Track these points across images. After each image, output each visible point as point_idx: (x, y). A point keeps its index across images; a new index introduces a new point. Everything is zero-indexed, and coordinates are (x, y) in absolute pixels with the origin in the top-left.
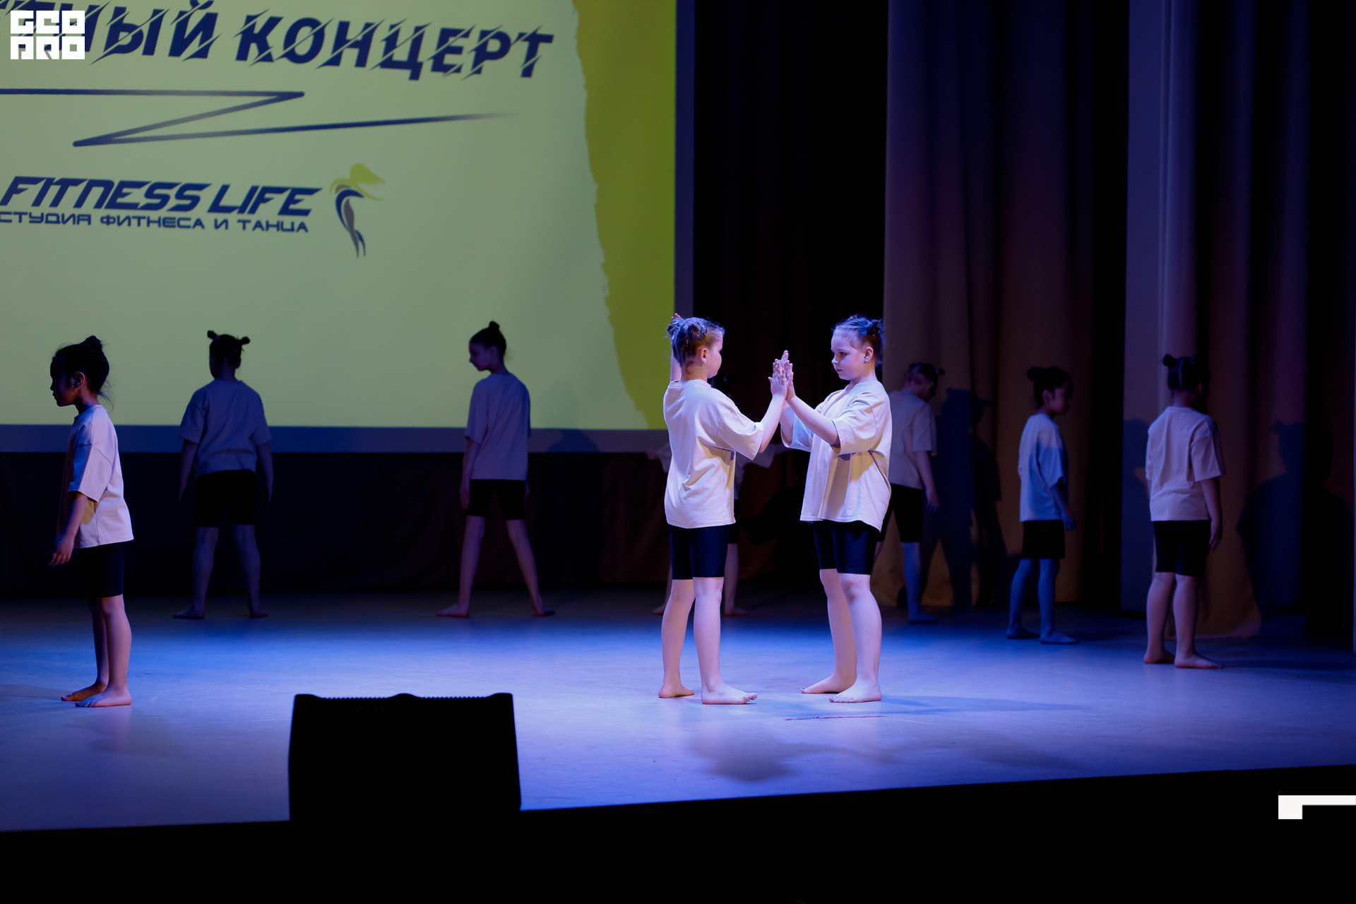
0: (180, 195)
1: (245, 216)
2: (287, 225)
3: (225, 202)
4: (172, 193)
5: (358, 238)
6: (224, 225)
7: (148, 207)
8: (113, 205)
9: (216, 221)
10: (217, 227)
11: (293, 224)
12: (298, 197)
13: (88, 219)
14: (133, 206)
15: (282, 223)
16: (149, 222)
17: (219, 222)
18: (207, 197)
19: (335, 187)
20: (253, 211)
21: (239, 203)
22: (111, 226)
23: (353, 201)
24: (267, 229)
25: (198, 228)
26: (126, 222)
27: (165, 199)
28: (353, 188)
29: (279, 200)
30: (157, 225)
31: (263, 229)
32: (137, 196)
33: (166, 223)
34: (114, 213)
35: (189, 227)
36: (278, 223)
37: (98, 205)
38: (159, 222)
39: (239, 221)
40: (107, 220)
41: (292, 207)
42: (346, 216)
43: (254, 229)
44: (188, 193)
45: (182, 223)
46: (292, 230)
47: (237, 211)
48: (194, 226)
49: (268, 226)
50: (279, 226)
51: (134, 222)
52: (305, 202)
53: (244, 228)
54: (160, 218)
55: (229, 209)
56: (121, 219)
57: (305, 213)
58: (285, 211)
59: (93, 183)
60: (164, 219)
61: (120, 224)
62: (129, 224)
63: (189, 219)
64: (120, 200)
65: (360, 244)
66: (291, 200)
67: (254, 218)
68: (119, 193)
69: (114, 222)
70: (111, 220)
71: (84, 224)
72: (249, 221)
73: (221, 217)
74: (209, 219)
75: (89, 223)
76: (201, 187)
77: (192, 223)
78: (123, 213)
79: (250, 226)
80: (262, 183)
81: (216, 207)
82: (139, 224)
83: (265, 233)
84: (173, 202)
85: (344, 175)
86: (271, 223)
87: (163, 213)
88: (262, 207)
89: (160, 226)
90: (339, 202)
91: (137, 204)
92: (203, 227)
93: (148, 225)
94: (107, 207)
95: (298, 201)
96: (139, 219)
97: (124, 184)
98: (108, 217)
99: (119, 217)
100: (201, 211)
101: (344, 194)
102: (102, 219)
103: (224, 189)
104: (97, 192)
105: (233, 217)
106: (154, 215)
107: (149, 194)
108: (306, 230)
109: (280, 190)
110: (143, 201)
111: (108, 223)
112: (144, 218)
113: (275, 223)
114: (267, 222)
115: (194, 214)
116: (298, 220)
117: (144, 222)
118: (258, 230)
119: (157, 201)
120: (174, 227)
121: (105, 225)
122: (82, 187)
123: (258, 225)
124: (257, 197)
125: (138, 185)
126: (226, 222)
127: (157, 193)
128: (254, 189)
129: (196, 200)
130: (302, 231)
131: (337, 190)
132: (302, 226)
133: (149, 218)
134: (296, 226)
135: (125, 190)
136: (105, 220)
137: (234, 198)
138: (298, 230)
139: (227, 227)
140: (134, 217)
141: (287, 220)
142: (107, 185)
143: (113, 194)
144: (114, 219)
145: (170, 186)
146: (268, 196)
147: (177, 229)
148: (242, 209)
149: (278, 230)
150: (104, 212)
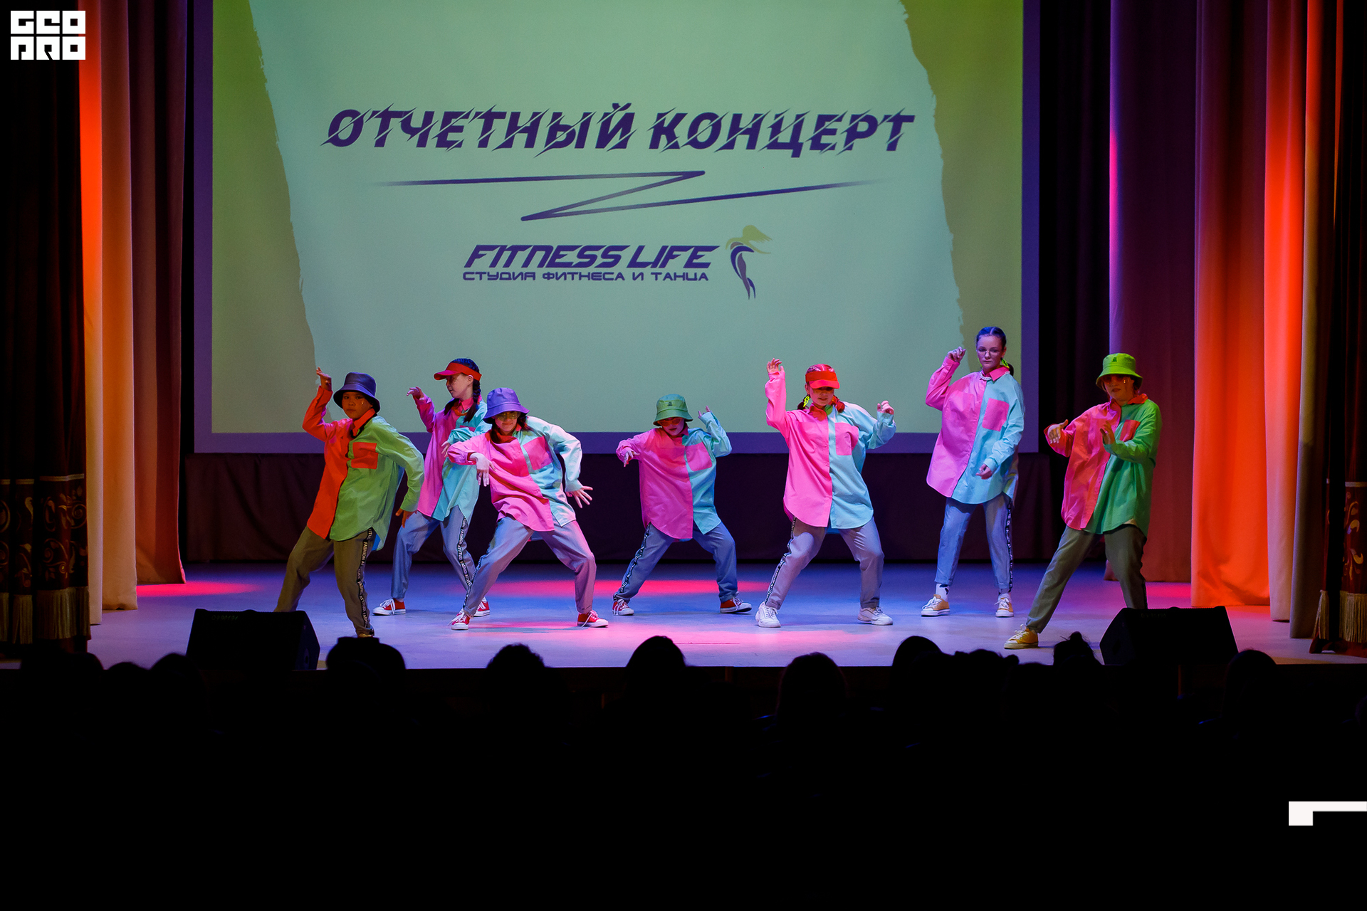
0: (605, 255)
1: (657, 270)
2: (689, 277)
3: (639, 260)
4: (599, 253)
5: (749, 284)
6: (640, 277)
7: (580, 265)
8: (552, 264)
9: (634, 274)
10: (635, 279)
11: (696, 274)
12: (699, 253)
13: (533, 275)
14: (568, 265)
15: (687, 274)
16: (581, 276)
17: (636, 275)
18: (627, 256)
19: (730, 245)
20: (663, 265)
21: (653, 260)
22: (551, 280)
23: (745, 254)
24: (675, 279)
25: (620, 279)
26: (563, 277)
27: (593, 258)
28: (744, 245)
29: (685, 256)
30: (587, 278)
31: (671, 279)
32: (571, 257)
33: (594, 277)
34: (553, 270)
35: (612, 279)
36: (684, 273)
37: (541, 265)
38: (588, 276)
39: (652, 274)
40: (548, 276)
41: (695, 261)
42: (739, 267)
43: (664, 279)
44: (611, 253)
45: (607, 276)
46: (695, 279)
47: (650, 266)
48: (616, 279)
49: (676, 276)
50: (685, 277)
51: (569, 277)
52: (706, 257)
53: (656, 279)
54: (589, 273)
55: (644, 265)
56: (559, 275)
57: (706, 265)
58: (689, 264)
59: (537, 248)
60: (593, 274)
61: (558, 279)
62: (565, 279)
63: (612, 273)
64: (557, 261)
65: (751, 288)
66: (694, 256)
67: (664, 271)
68: (557, 255)
69: (553, 278)
70: (551, 276)
71: (529, 279)
72: (660, 274)
73: (637, 271)
74: (627, 273)
75: (534, 279)
76: (622, 248)
77: (614, 276)
78: (560, 271)
79: (661, 277)
80: (670, 245)
81: (633, 263)
82: (573, 279)
83: (673, 281)
84: (599, 261)
85: (737, 235)
86: (677, 274)
87: (592, 269)
88: (670, 261)
89: (589, 279)
90: (733, 256)
91: (572, 263)
92: (623, 279)
93: (580, 279)
94: (547, 267)
95: (702, 256)
96: (573, 274)
97: (561, 248)
98: (549, 274)
99: (557, 273)
100: (622, 267)
101: (738, 250)
102: (544, 275)
103: (640, 249)
104: (540, 255)
105: (647, 271)
106: (584, 271)
107: (580, 255)
108: (707, 279)
109: (685, 249)
110: (576, 261)
111: (549, 278)
112: (577, 273)
113: (682, 274)
114: (675, 274)
115: (615, 270)
116: (700, 271)
117: (576, 277)
118: (668, 279)
119: (587, 260)
120: (601, 279)
121: (546, 280)
122: (529, 250)
123: (668, 276)
124: (667, 254)
125: (572, 248)
126: (642, 274)
127: (586, 254)
128: (664, 248)
129: (617, 258)
130: (703, 280)
131: (731, 248)
132: (704, 276)
133: (580, 273)
134: (698, 277)
135: (562, 253)
136: (546, 276)
137: (648, 256)
138: (700, 279)
139: (642, 279)
140: (569, 273)
141: (691, 272)
142: (547, 249)
143: (552, 256)
144: (553, 274)
145: (597, 248)
146: (675, 253)
147: (603, 280)
148: (654, 264)
149: (684, 280)
150: (545, 270)
